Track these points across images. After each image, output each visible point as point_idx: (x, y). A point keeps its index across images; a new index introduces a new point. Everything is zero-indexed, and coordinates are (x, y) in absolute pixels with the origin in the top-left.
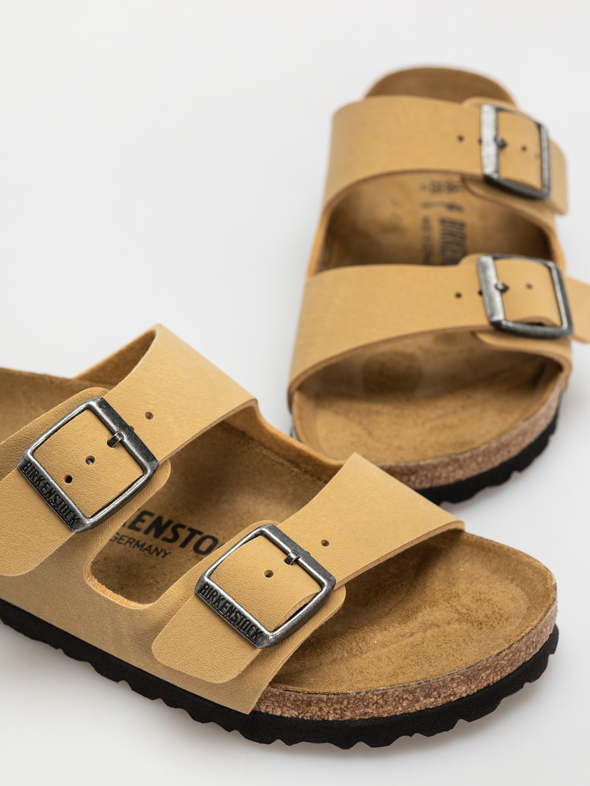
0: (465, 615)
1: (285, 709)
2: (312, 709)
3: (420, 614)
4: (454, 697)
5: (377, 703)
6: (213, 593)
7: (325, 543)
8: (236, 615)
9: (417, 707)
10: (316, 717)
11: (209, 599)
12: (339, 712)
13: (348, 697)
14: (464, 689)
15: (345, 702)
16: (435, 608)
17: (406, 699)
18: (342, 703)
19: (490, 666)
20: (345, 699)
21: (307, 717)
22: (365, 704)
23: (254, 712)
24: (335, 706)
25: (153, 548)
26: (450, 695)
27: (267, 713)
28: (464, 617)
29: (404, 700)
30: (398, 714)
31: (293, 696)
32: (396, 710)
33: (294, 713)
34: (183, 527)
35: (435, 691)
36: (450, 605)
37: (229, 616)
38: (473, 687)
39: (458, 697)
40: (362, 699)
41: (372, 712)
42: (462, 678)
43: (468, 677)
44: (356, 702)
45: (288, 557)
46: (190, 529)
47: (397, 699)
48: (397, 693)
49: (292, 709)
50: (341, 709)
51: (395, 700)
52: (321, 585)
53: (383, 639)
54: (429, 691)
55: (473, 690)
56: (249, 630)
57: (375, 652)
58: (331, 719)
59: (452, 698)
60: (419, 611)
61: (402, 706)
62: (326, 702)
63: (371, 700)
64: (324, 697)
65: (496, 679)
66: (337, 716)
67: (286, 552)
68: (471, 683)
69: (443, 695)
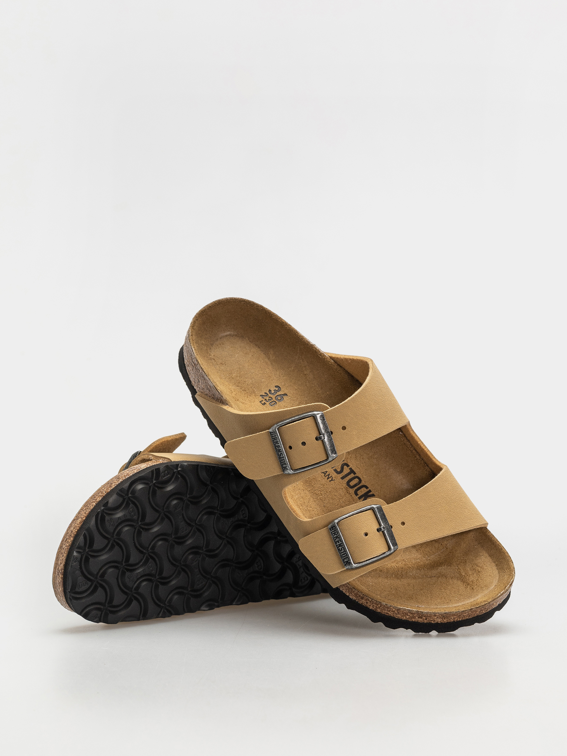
0: (463, 576)
1: (351, 594)
2: (363, 600)
3: (440, 568)
4: (434, 622)
5: (394, 612)
6: (336, 532)
7: (403, 523)
8: (342, 549)
9: (413, 620)
10: (364, 604)
11: (333, 534)
12: (375, 607)
13: (381, 605)
14: (440, 620)
15: (379, 605)
16: (449, 567)
17: (409, 615)
18: (378, 605)
19: (457, 615)
20: (380, 604)
21: (360, 602)
22: (388, 610)
23: (337, 588)
24: (374, 605)
25: (327, 474)
26: (432, 621)
27: (342, 592)
28: (461, 577)
29: (407, 615)
30: (403, 619)
31: (356, 592)
32: (402, 618)
33: (354, 598)
34: (348, 466)
35: (424, 617)
36: (457, 568)
37: (338, 547)
38: (445, 621)
39: (436, 622)
40: (388, 608)
41: (391, 614)
42: (440, 616)
43: (443, 616)
44: (384, 607)
45: (380, 528)
46: (351, 469)
47: (404, 614)
48: (405, 612)
49: (354, 596)
50: (376, 607)
51: (403, 614)
52: (389, 549)
53: (416, 574)
54: (421, 616)
55: (445, 622)
56: (345, 558)
57: (408, 579)
58: (370, 608)
59: (432, 622)
60: (440, 566)
61: (406, 617)
62: (370, 602)
63: (392, 610)
64: (370, 600)
65: (459, 620)
66: (373, 609)
67: (380, 525)
68: (444, 619)
69: (428, 620)
